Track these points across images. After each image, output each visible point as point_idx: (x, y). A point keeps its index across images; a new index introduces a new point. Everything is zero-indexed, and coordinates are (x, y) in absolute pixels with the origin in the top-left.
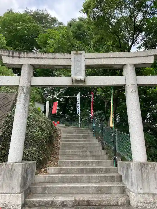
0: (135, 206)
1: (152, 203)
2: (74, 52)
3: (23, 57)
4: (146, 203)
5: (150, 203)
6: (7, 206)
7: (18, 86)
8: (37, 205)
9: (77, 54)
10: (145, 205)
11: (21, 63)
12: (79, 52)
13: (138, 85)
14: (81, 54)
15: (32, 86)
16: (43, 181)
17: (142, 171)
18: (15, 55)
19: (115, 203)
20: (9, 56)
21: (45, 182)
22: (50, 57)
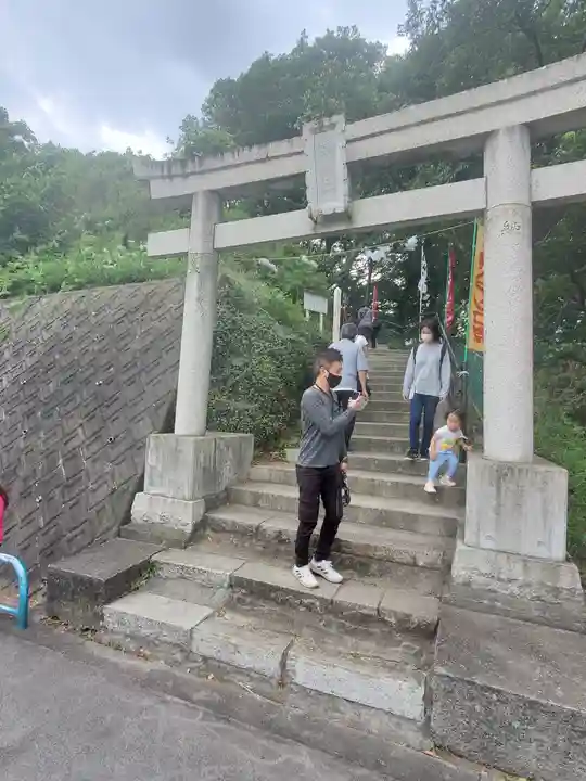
0: (461, 580)
1: (518, 584)
2: (312, 125)
3: (193, 173)
4: (499, 580)
5: (510, 581)
6: (166, 523)
7: (186, 254)
8: (227, 529)
9: (321, 129)
10: (495, 585)
11: (189, 192)
12: (326, 122)
13: (533, 203)
14: (333, 126)
15: (219, 251)
16: (267, 478)
17: (499, 489)
18: (174, 171)
19: (407, 558)
20: (163, 177)
21: (270, 482)
22: (255, 158)
